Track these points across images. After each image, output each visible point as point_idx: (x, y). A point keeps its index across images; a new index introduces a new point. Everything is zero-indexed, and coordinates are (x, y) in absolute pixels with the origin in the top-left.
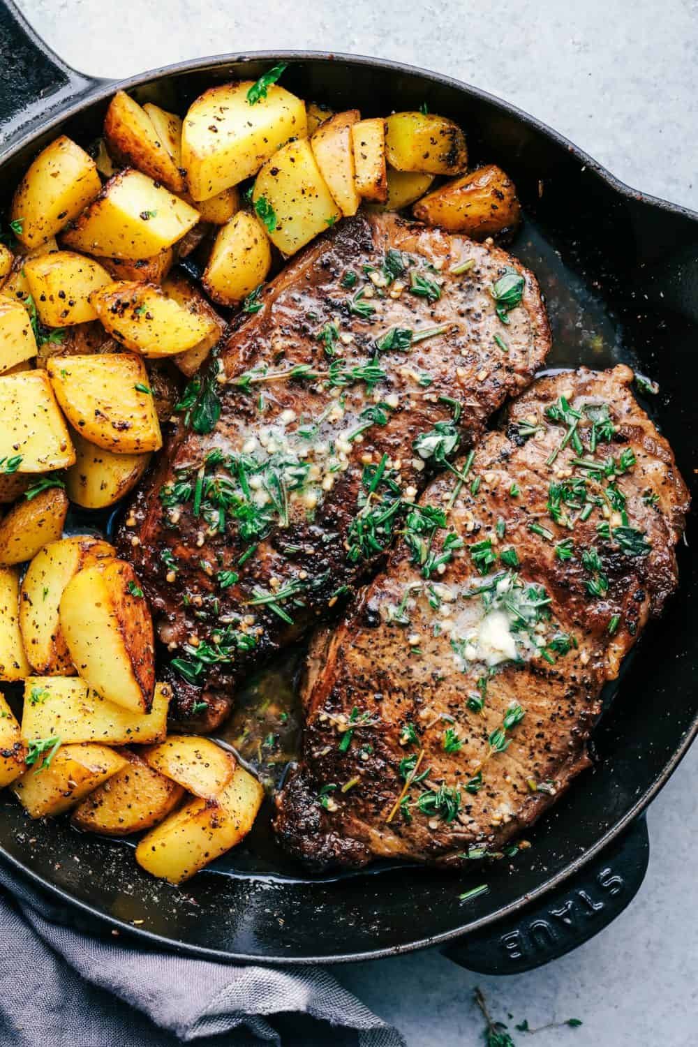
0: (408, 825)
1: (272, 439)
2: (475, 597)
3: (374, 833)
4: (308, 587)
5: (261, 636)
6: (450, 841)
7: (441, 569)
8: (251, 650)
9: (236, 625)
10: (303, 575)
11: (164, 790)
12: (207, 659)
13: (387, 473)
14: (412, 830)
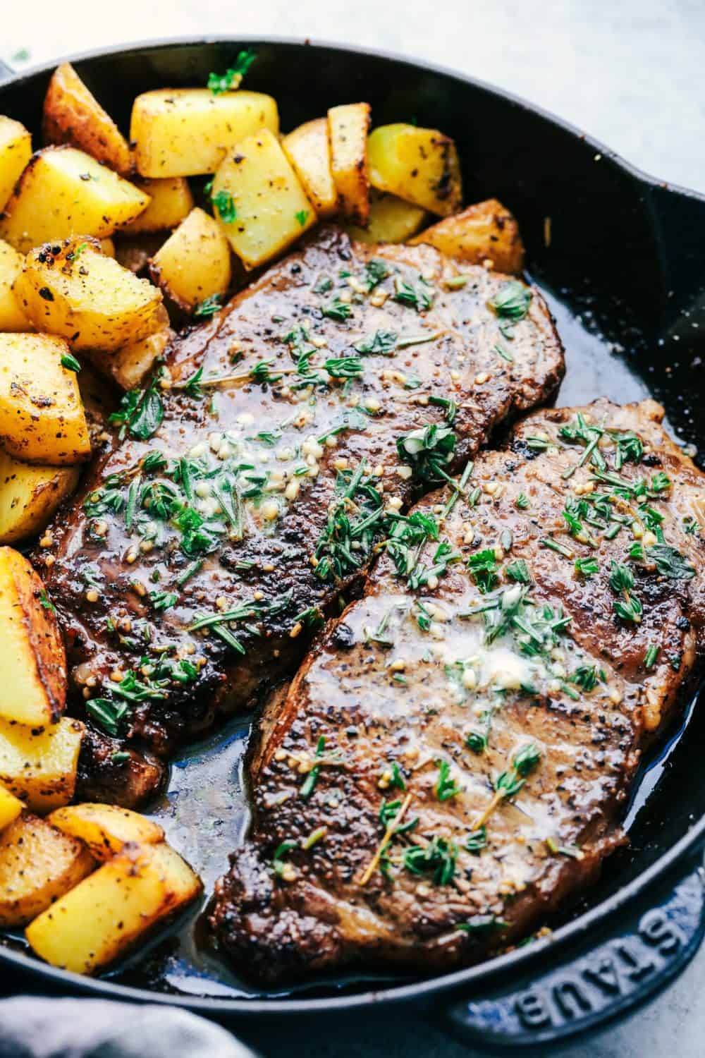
0: (389, 894)
1: (225, 441)
2: (475, 618)
3: (344, 907)
4: (265, 609)
5: (203, 666)
6: (445, 915)
7: (433, 582)
8: (190, 682)
9: (172, 652)
10: (259, 594)
11: (69, 852)
12: (132, 696)
13: (365, 480)
14: (395, 901)
